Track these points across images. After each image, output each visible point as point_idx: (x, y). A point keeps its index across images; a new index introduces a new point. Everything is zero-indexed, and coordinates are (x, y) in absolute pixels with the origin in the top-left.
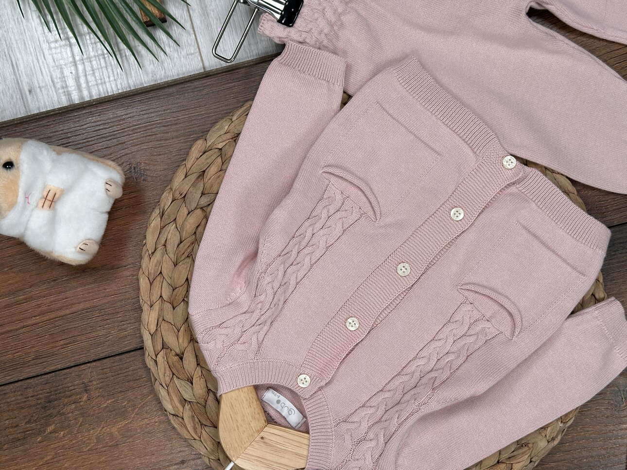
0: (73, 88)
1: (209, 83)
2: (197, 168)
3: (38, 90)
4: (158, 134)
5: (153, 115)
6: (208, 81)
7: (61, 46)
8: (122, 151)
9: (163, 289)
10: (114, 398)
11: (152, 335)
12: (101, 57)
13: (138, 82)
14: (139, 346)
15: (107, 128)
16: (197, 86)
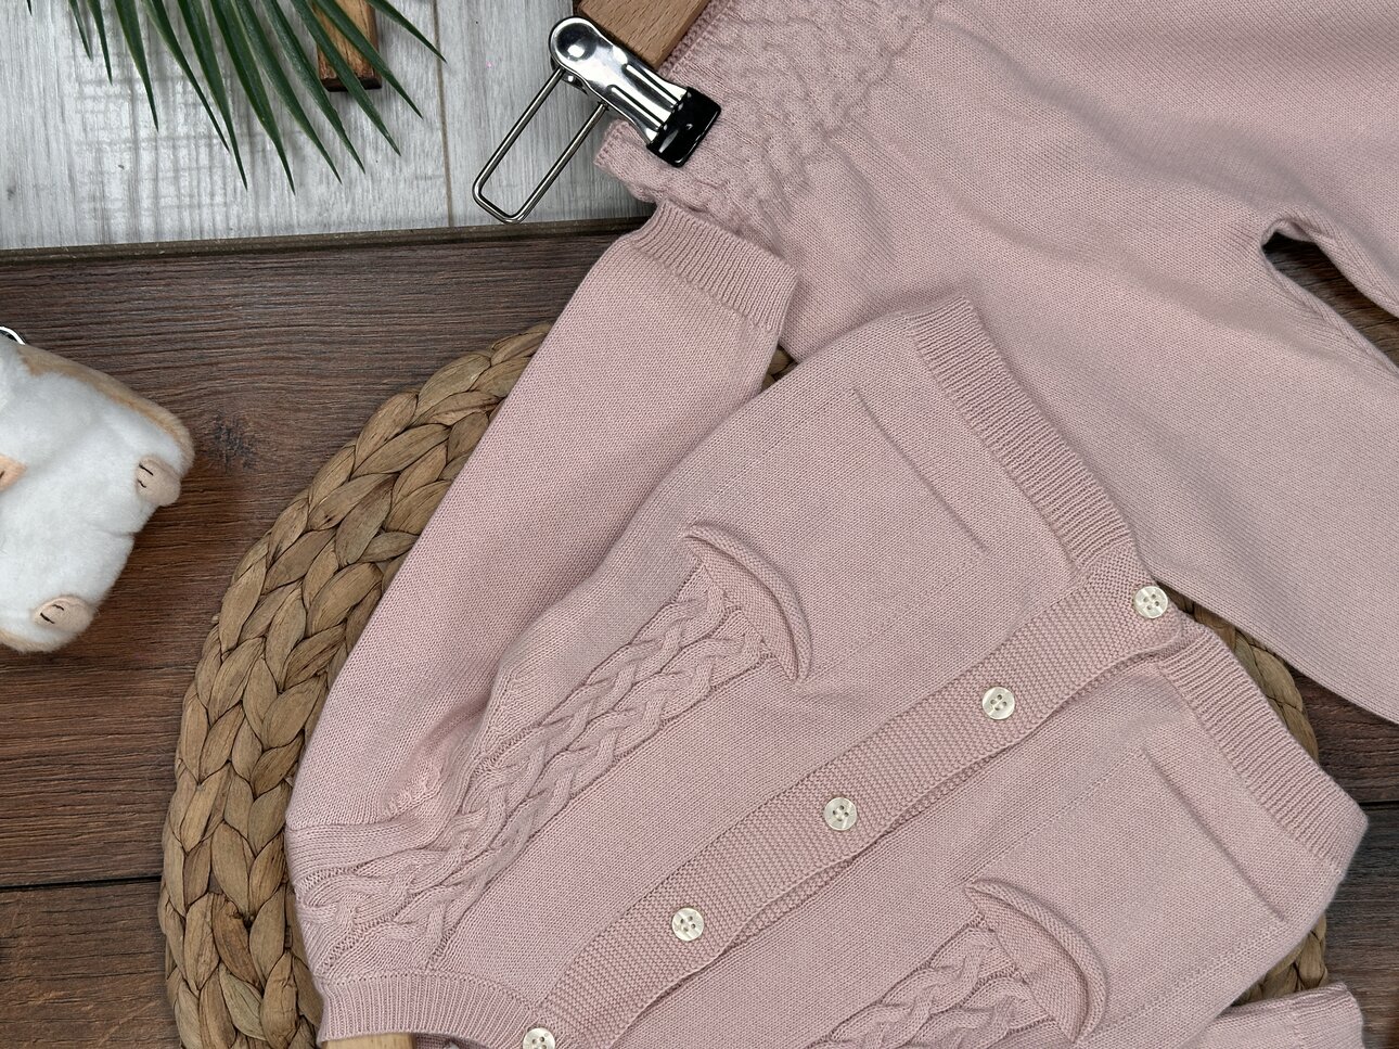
0: (118, 205)
1: (451, 259)
2: (380, 464)
3: (31, 193)
4: (300, 359)
5: (299, 309)
6: (452, 252)
7: (109, 97)
8: (206, 384)
9: (238, 744)
10: (63, 989)
11: (186, 854)
12: (202, 142)
13: (282, 221)
14: (151, 872)
15: (179, 320)
16: (423, 261)
